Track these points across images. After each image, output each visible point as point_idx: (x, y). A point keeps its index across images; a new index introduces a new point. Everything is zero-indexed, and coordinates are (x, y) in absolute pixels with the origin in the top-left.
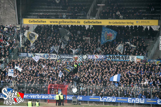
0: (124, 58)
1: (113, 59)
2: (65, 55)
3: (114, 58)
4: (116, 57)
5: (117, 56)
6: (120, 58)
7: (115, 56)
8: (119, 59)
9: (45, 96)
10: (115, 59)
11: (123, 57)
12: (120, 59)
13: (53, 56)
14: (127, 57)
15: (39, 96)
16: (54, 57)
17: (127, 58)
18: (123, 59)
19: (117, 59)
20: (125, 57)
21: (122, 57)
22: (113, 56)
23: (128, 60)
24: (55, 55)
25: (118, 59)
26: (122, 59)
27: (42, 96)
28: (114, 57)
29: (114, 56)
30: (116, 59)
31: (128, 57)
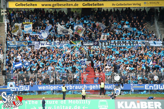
0: (132, 43)
1: (118, 45)
3: (119, 44)
5: (123, 42)
6: (127, 43)
8: (126, 45)
9: (79, 86)
12: (127, 44)
15: (72, 86)
17: (135, 43)
18: (130, 45)
19: (123, 45)
21: (129, 42)
23: (135, 45)
25: (125, 44)
27: (75, 87)
30: (122, 44)
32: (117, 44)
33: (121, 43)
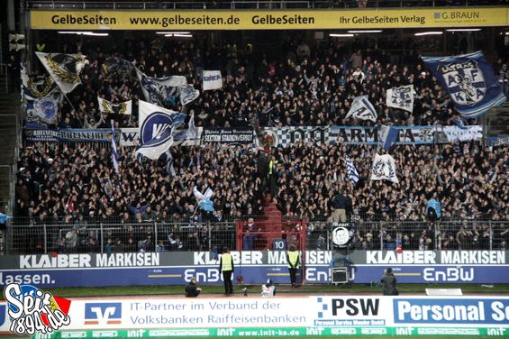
1: (353, 140)
3: (356, 138)
4: (363, 132)
5: (367, 131)
7: (360, 131)
10: (361, 140)
14: (401, 132)
17: (402, 136)
19: (369, 139)
22: (353, 131)
28: (358, 135)
29: (356, 132)
30: (364, 139)
31: (405, 131)
32: (349, 138)
33: (363, 136)
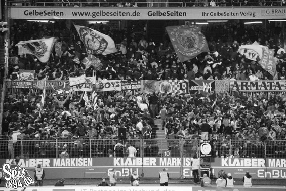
0: (268, 86)
1: (242, 89)
2: (132, 83)
3: (245, 88)
6: (260, 86)
7: (246, 83)
8: (257, 89)
10: (247, 89)
11: (266, 83)
12: (259, 88)
13: (113, 84)
14: (273, 83)
16: (117, 86)
17: (274, 86)
18: (266, 89)
19: (252, 88)
20: (269, 84)
21: (264, 83)
22: (242, 83)
24: (117, 82)
25: (255, 88)
26: (263, 88)
29: (244, 84)
30: (249, 88)
32: (240, 88)
33: (249, 86)
